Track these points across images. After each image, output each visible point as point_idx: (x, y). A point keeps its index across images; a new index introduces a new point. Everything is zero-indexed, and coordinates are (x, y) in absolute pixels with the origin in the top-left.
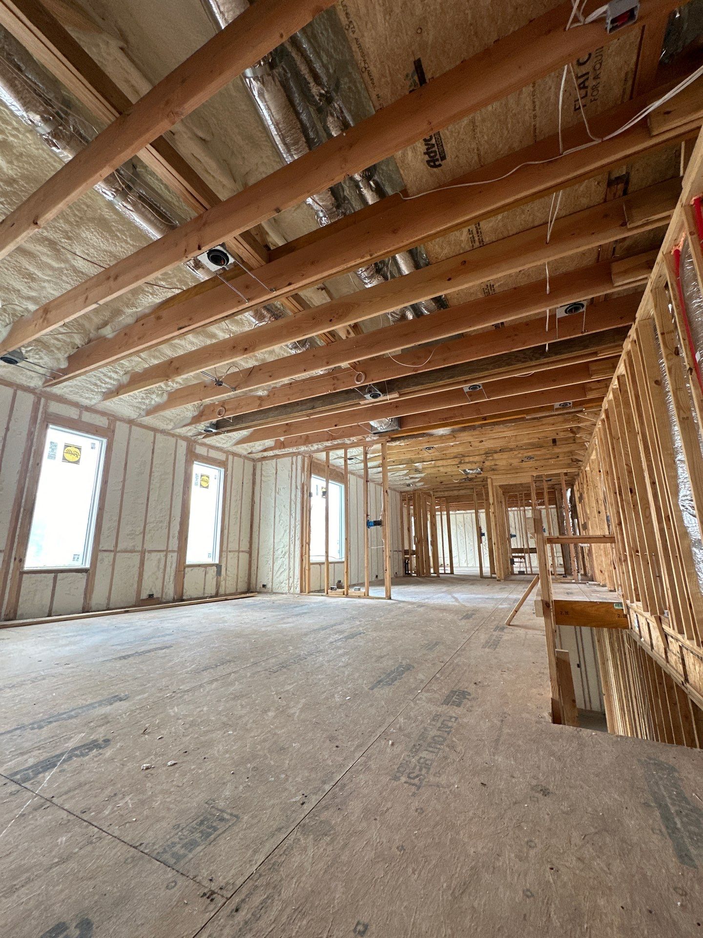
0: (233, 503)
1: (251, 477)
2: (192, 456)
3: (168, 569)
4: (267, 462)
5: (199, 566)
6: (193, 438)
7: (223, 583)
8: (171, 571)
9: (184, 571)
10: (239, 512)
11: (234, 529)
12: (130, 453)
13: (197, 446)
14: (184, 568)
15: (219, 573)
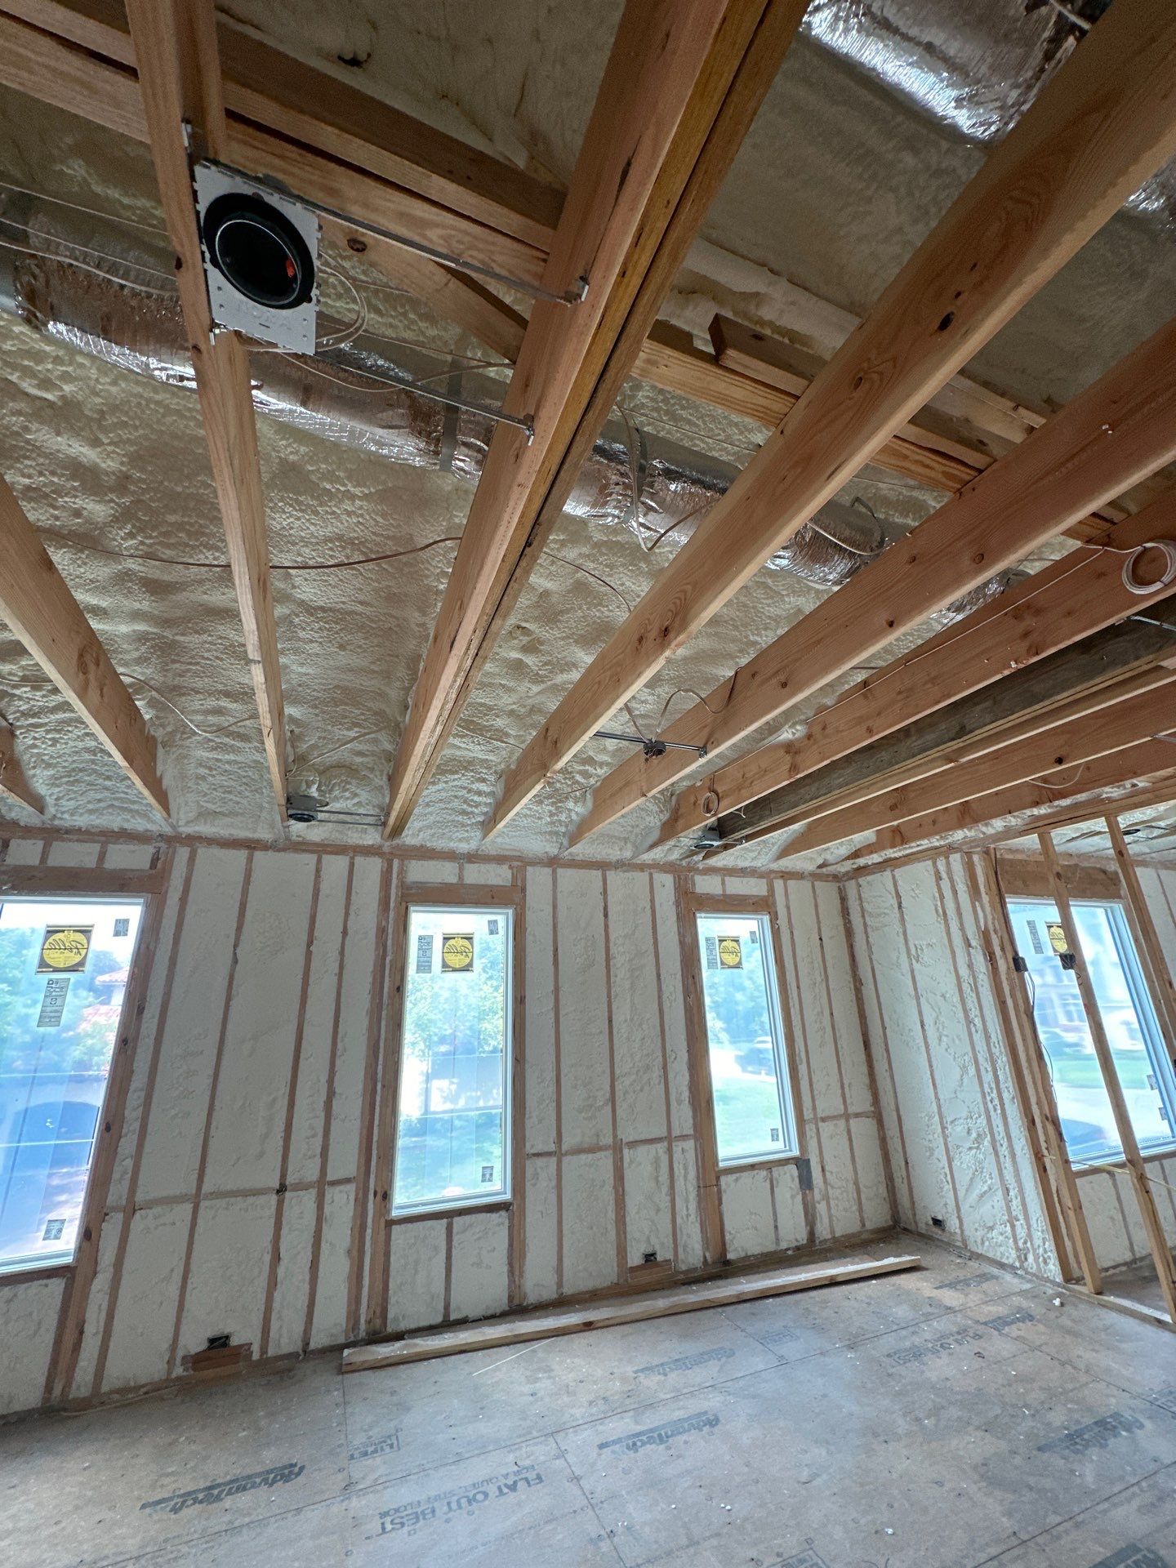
0: (807, 997)
1: (839, 921)
2: (690, 904)
3: (680, 1183)
4: (869, 878)
5: (753, 1167)
6: (684, 863)
7: (821, 1208)
8: (687, 1186)
9: (718, 1185)
10: (827, 1012)
11: (822, 1059)
12: (560, 926)
13: (698, 878)
14: (718, 1178)
15: (806, 1182)
